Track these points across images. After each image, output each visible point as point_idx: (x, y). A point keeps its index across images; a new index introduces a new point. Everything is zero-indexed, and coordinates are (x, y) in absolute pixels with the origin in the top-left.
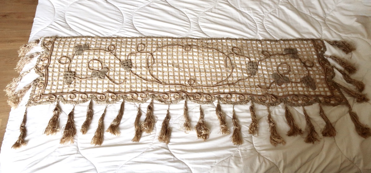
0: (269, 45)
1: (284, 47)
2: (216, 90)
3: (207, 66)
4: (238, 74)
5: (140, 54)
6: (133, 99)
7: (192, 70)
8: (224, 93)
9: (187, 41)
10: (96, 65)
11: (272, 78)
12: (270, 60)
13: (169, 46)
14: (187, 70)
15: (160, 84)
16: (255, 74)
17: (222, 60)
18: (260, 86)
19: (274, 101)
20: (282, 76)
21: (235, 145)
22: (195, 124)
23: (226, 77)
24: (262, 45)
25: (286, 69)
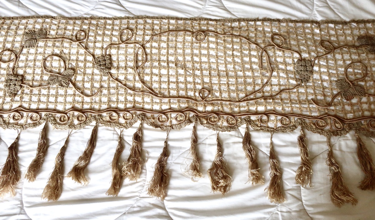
0: (333, 30)
1: (358, 34)
2: (244, 106)
3: (230, 67)
4: (281, 80)
5: (125, 46)
6: (111, 122)
7: (206, 73)
8: (256, 113)
9: (199, 24)
10: (56, 64)
11: (335, 87)
12: (334, 56)
13: (171, 33)
14: (198, 73)
15: (154, 97)
16: (307, 81)
17: (255, 57)
18: (316, 102)
19: (339, 127)
20: (353, 84)
21: (272, 202)
22: (208, 165)
23: (261, 86)
24: (320, 30)
25: (360, 71)
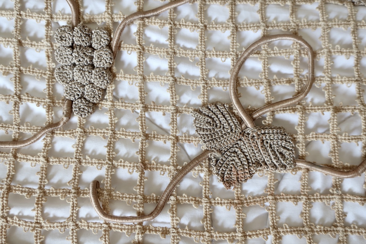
12: (203, 9)
25: (289, 71)
